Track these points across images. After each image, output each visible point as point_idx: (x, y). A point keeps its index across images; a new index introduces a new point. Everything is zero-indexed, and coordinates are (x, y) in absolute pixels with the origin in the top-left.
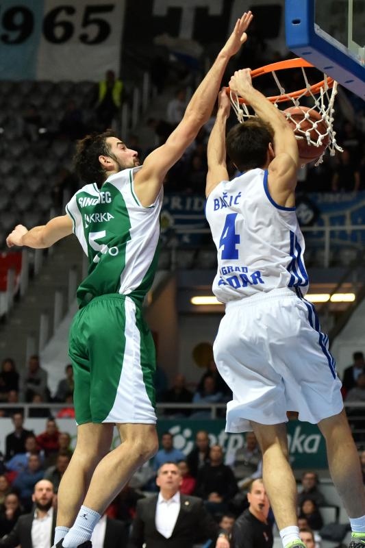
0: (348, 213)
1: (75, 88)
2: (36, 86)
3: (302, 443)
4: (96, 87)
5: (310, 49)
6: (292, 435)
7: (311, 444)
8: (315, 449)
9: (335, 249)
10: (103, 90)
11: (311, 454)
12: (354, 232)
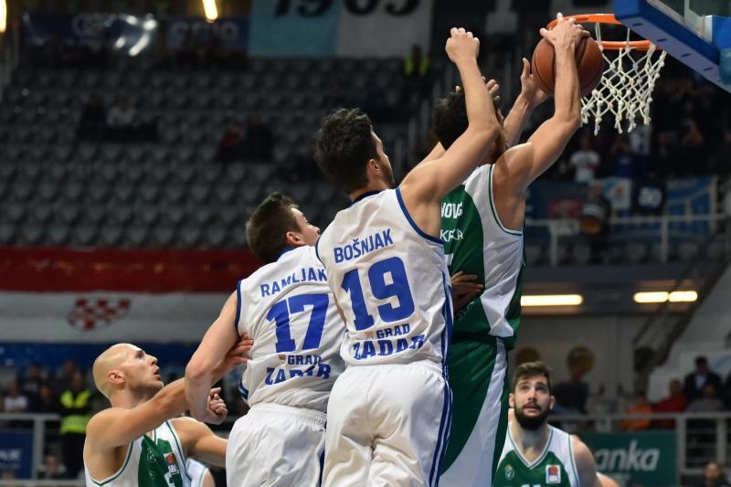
0: (687, 202)
1: (381, 65)
2: (338, 63)
3: (639, 459)
4: (401, 63)
5: (640, 20)
6: (627, 449)
7: (649, 460)
8: (653, 466)
9: (674, 242)
10: (409, 67)
11: (649, 473)
12: (695, 224)
